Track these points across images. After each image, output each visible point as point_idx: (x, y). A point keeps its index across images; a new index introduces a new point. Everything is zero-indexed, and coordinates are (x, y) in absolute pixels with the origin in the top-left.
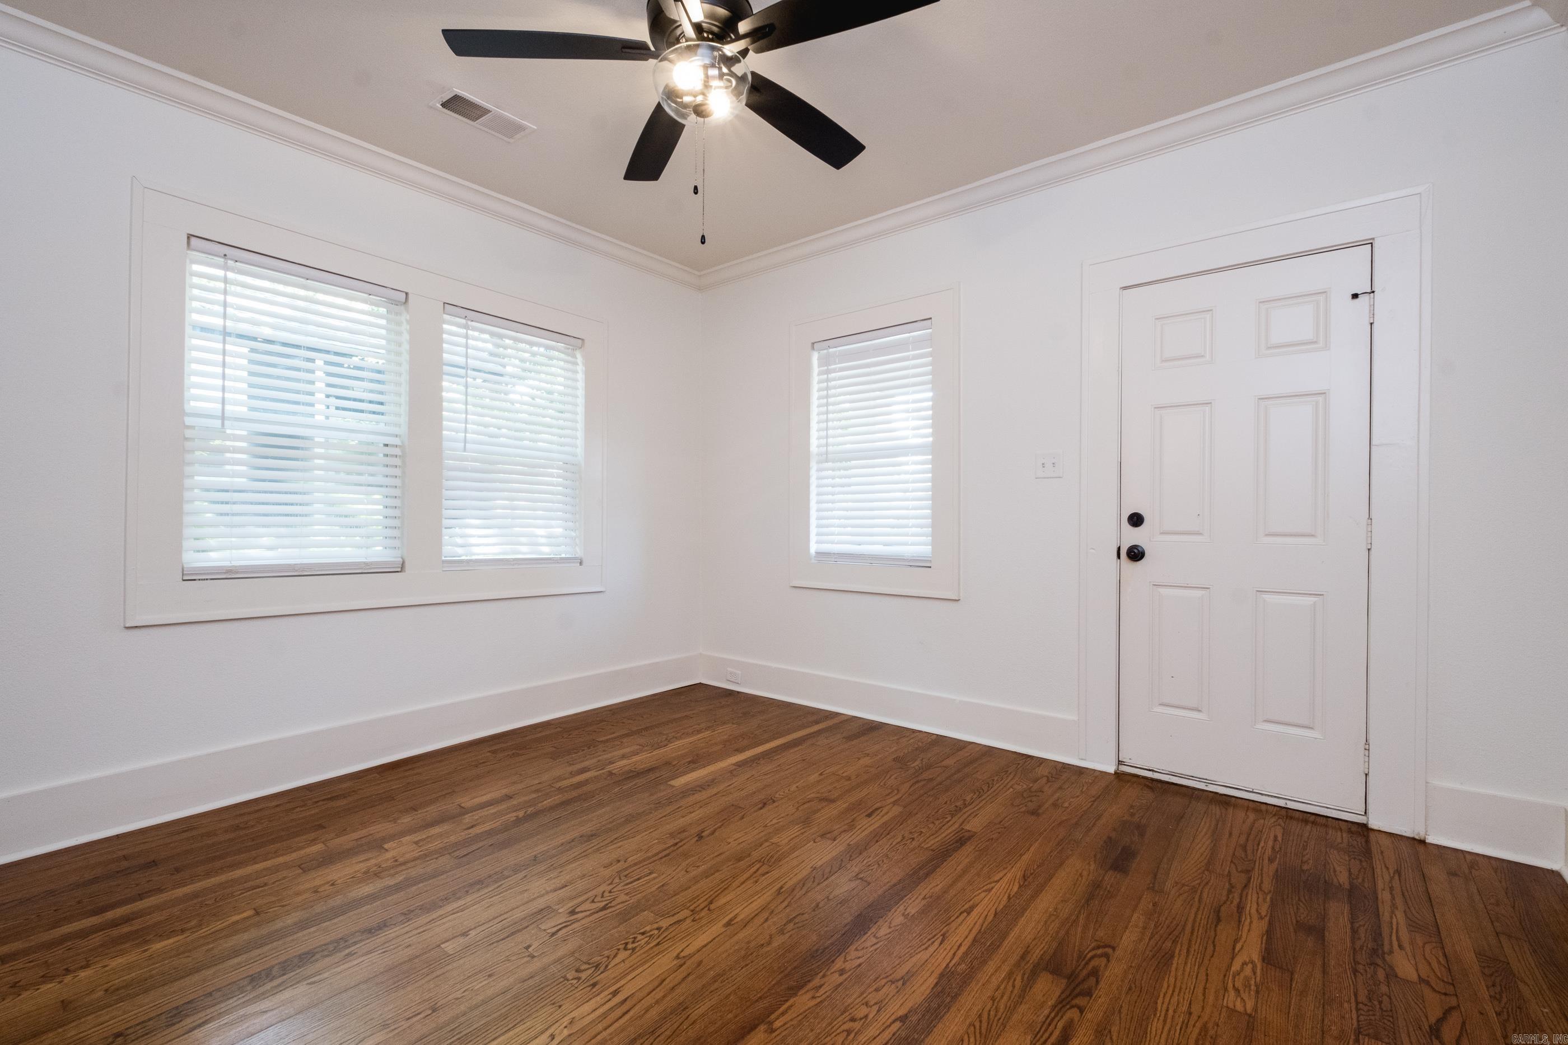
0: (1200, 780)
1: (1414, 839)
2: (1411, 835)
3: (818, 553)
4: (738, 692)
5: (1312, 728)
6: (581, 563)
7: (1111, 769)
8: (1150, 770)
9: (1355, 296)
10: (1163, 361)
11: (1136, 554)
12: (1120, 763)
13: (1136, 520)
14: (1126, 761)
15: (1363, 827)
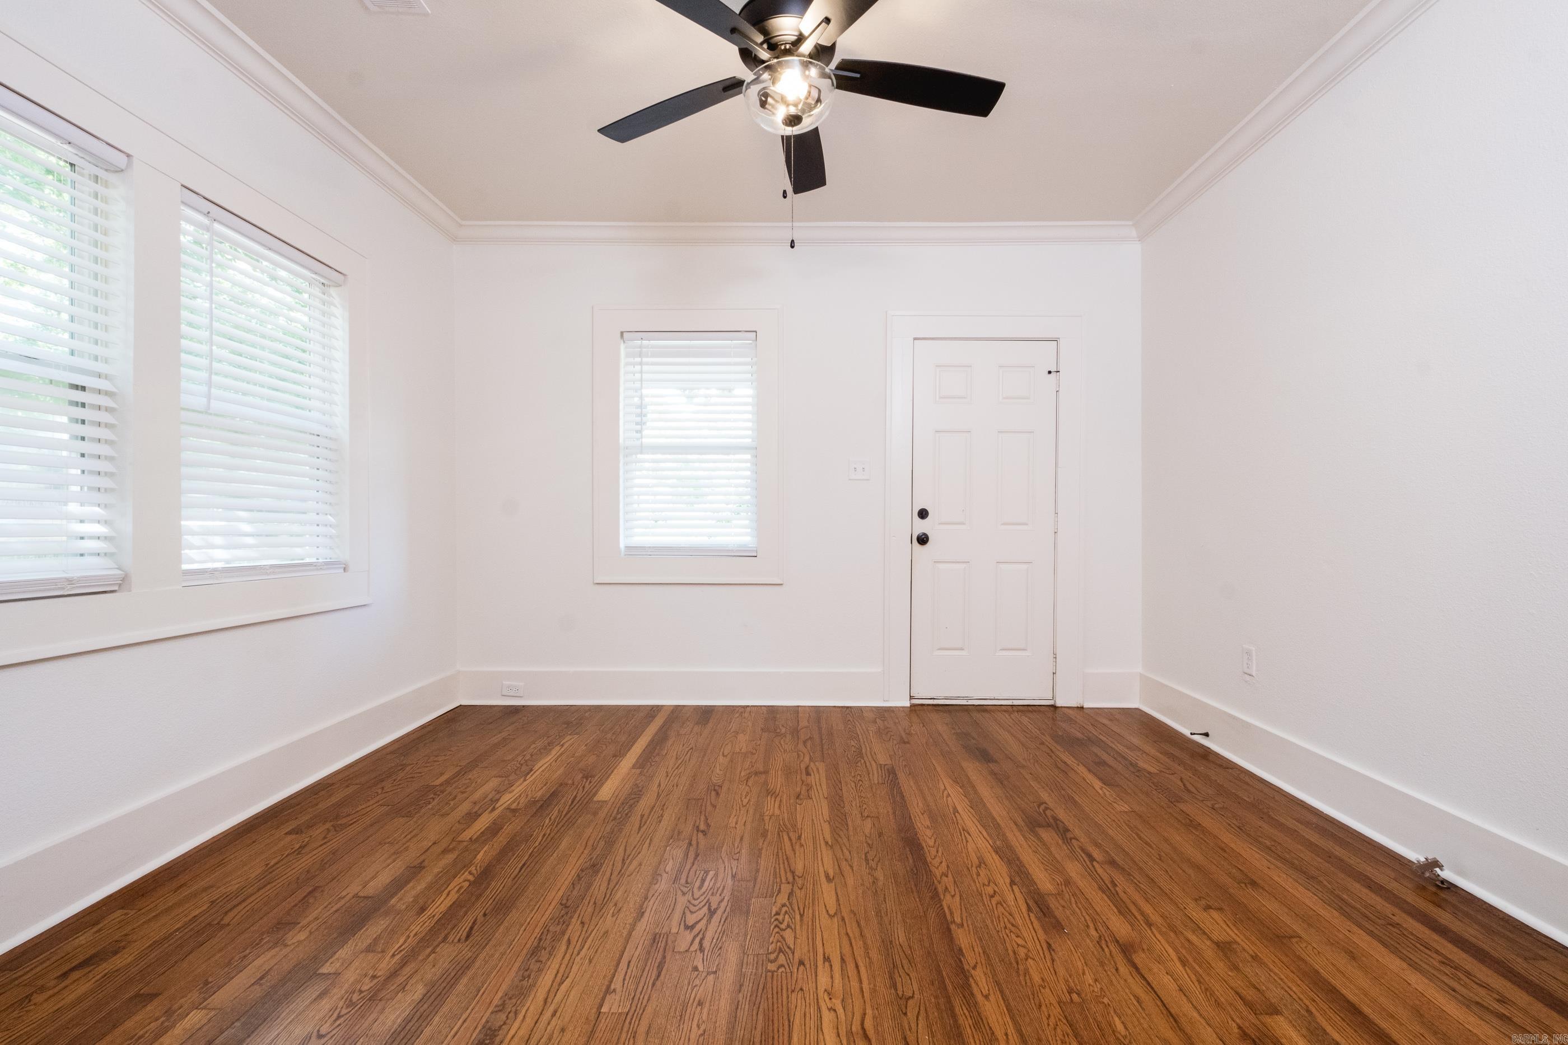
0: (963, 698)
1: (1078, 707)
2: (1076, 706)
3: (627, 548)
4: (524, 706)
5: (1026, 650)
6: (345, 569)
7: (908, 704)
8: (931, 699)
9: (1050, 372)
10: (941, 398)
11: (923, 540)
12: (911, 698)
13: (923, 514)
14: (917, 696)
15: (1054, 707)
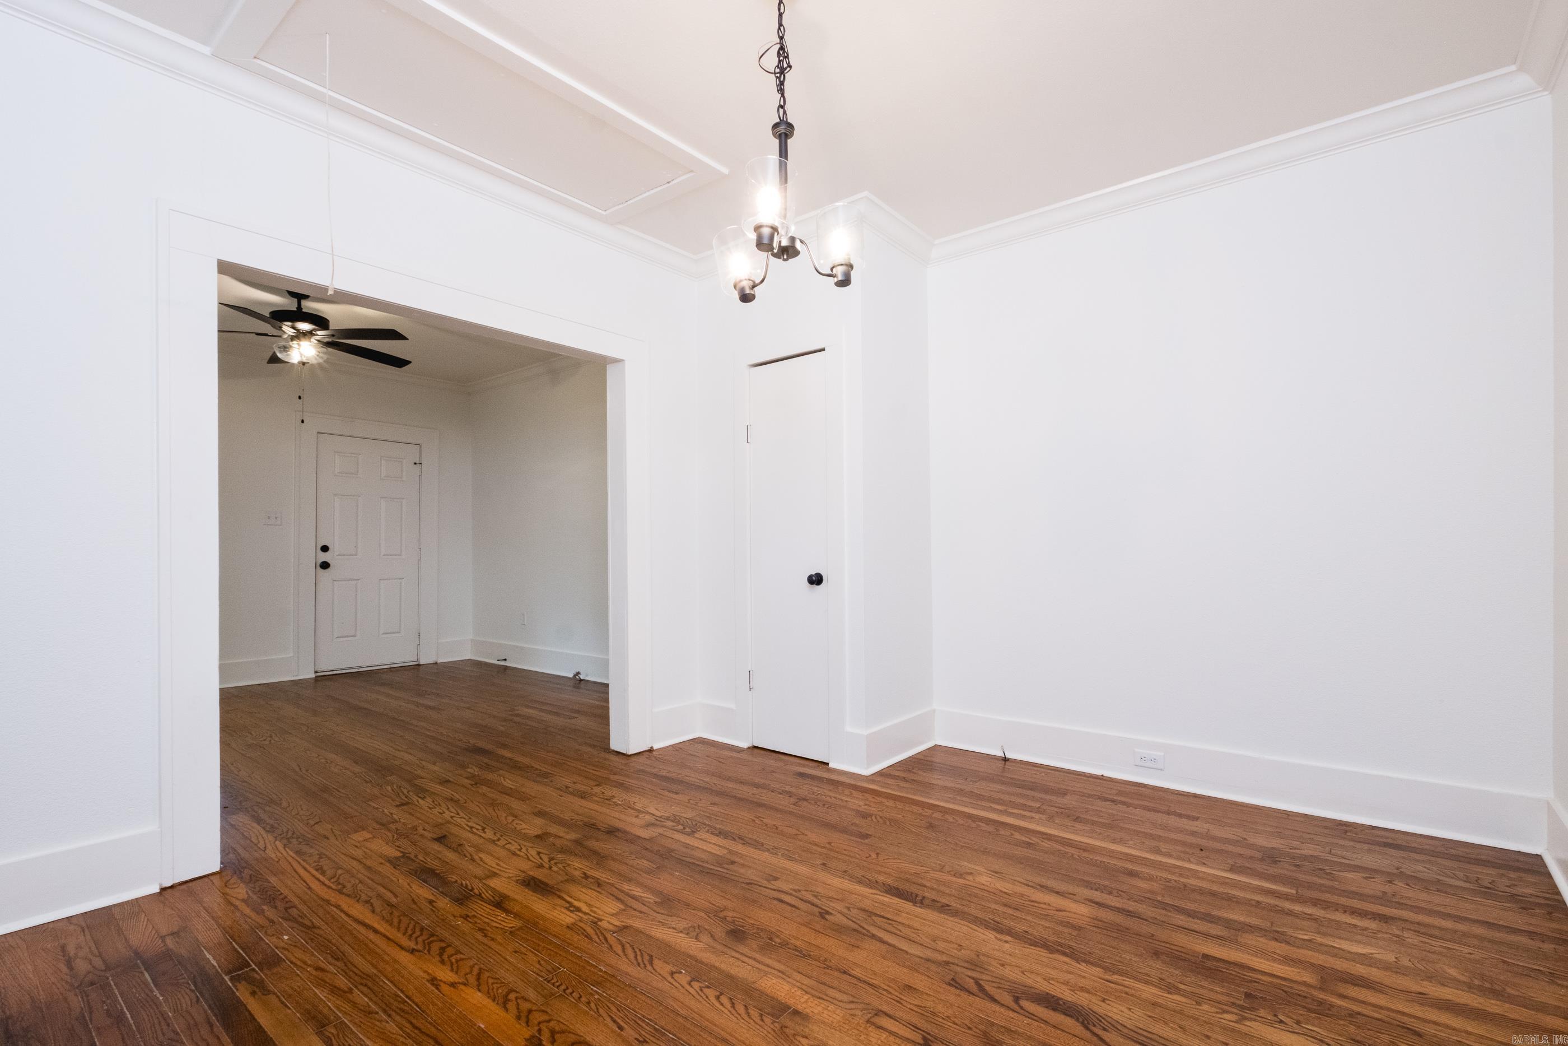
0: (355, 668)
1: (434, 663)
5: (399, 632)
7: (313, 676)
8: (331, 671)
9: (415, 464)
11: (325, 565)
12: (316, 672)
13: (325, 549)
14: (319, 670)
15: (419, 665)
